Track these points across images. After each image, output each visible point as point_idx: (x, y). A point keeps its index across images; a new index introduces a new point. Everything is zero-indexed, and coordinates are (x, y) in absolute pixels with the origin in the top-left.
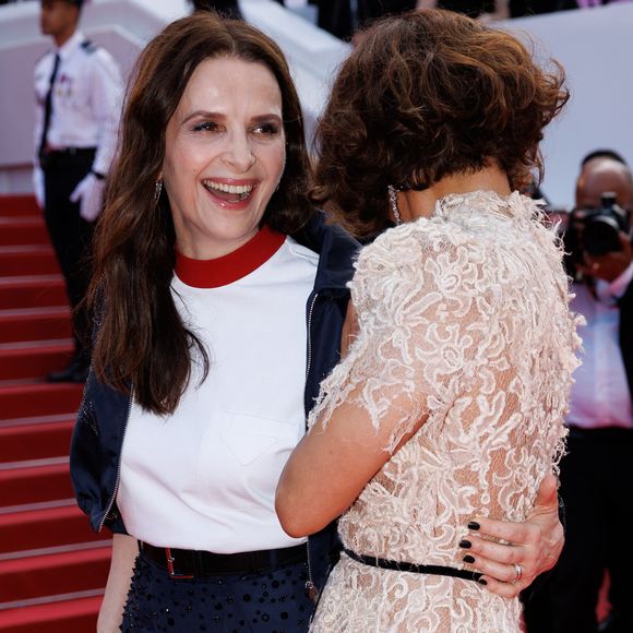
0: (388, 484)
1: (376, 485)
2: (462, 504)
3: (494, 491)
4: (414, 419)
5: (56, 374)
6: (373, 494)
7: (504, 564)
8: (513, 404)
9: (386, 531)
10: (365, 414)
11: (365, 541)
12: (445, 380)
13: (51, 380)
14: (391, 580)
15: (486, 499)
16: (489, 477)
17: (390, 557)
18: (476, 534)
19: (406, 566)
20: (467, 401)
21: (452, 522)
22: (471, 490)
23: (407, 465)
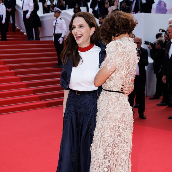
0: (110, 79)
1: (108, 79)
2: (121, 82)
3: (126, 80)
4: (114, 69)
5: (55, 66)
6: (108, 80)
7: (127, 91)
8: (129, 68)
9: (109, 86)
10: (107, 68)
11: (106, 88)
12: (119, 64)
13: (55, 67)
14: (110, 93)
15: (124, 82)
16: (125, 78)
17: (110, 90)
18: (123, 87)
19: (112, 91)
20: (122, 67)
21: (120, 85)
22: (122, 80)
23: (113, 76)
